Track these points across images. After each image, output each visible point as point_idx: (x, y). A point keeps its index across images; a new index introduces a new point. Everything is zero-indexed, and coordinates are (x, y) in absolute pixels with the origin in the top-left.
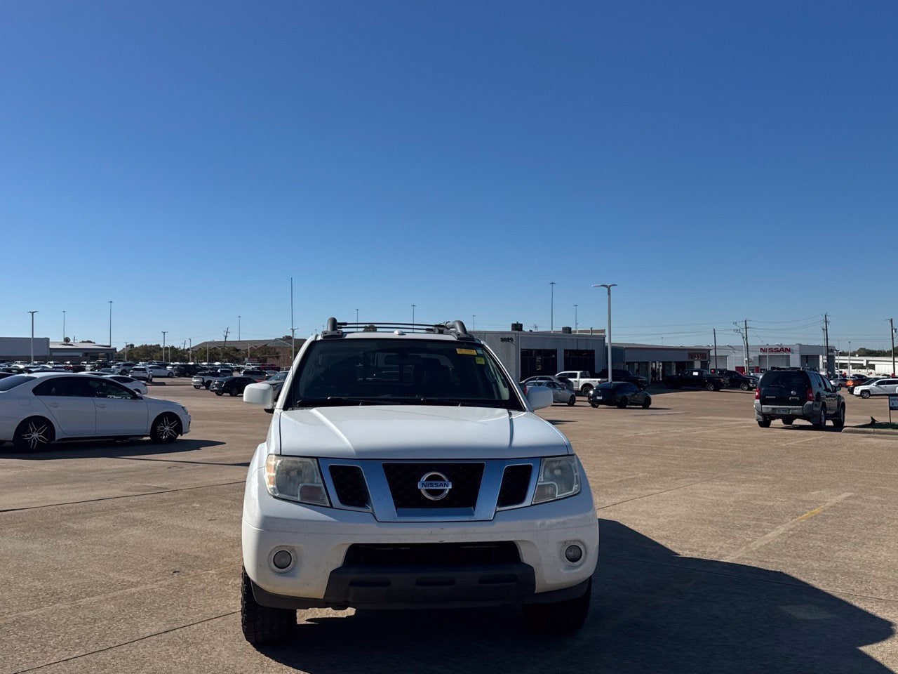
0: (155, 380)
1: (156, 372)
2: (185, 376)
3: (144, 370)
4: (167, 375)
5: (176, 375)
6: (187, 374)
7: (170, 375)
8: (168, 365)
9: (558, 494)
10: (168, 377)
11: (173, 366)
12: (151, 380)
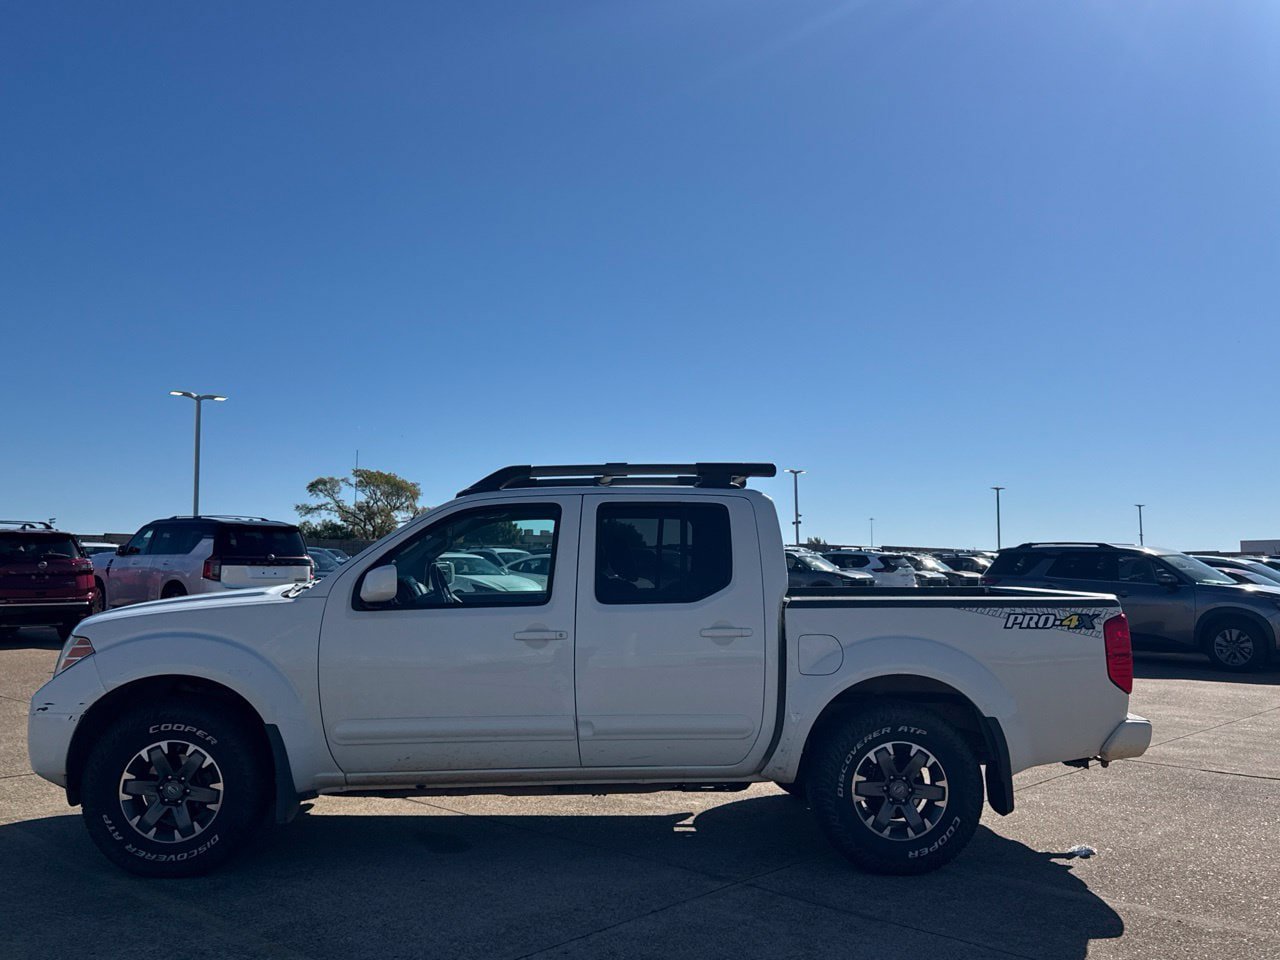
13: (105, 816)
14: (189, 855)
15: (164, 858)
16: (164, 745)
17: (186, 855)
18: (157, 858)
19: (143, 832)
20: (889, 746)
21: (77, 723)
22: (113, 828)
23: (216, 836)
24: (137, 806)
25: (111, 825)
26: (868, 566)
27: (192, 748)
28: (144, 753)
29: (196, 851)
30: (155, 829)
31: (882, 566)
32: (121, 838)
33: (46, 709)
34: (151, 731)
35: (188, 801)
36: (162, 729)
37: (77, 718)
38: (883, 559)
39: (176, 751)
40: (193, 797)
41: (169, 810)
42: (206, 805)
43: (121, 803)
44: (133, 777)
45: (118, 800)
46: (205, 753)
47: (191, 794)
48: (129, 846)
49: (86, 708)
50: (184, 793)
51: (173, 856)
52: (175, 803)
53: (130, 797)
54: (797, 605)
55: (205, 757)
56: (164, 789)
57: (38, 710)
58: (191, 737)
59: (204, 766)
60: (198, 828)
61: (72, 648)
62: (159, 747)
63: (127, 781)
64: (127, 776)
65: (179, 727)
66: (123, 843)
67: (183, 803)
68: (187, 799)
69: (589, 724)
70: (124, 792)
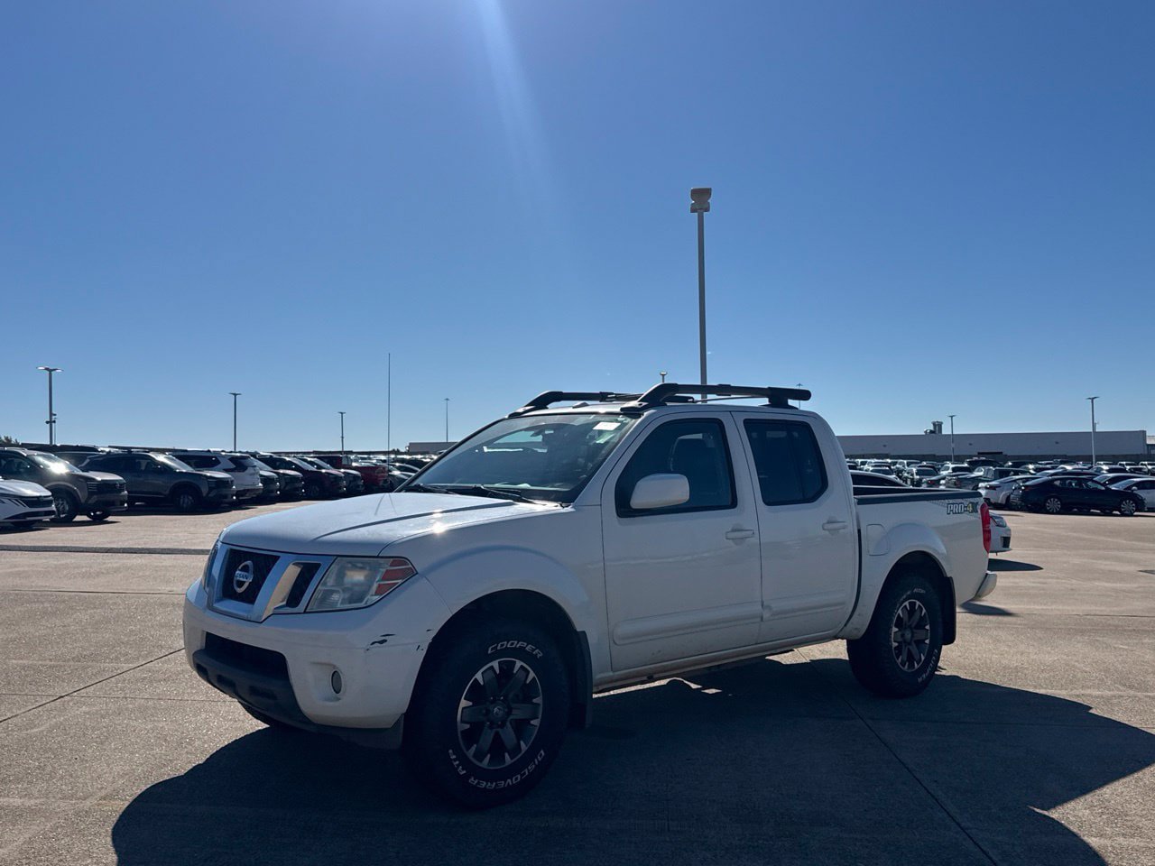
9: (342, 603)
13: (451, 751)
14: (522, 776)
15: (502, 784)
16: (495, 664)
17: (519, 776)
18: (496, 785)
19: (478, 760)
20: (907, 603)
21: (425, 652)
22: (457, 762)
23: (542, 752)
24: (472, 736)
25: (455, 760)
26: (219, 466)
27: (519, 664)
28: (479, 676)
29: (526, 770)
30: (489, 756)
31: (233, 466)
32: (464, 772)
33: (385, 641)
34: (489, 652)
35: (513, 720)
36: (499, 648)
37: (425, 647)
38: (233, 459)
39: (507, 669)
40: (518, 714)
41: (497, 734)
42: (527, 722)
43: (459, 735)
44: (471, 704)
45: (457, 732)
46: (529, 669)
47: (514, 712)
48: (472, 779)
49: (433, 634)
50: (509, 713)
51: (509, 780)
52: (503, 726)
53: (468, 726)
54: (861, 502)
55: (528, 672)
56: (488, 712)
57: (373, 643)
58: (520, 653)
59: (528, 682)
60: (524, 747)
61: (384, 570)
62: (492, 667)
63: (463, 708)
64: (464, 703)
65: (512, 644)
66: (467, 777)
67: (508, 724)
68: (511, 717)
69: (769, 607)
70: (462, 721)
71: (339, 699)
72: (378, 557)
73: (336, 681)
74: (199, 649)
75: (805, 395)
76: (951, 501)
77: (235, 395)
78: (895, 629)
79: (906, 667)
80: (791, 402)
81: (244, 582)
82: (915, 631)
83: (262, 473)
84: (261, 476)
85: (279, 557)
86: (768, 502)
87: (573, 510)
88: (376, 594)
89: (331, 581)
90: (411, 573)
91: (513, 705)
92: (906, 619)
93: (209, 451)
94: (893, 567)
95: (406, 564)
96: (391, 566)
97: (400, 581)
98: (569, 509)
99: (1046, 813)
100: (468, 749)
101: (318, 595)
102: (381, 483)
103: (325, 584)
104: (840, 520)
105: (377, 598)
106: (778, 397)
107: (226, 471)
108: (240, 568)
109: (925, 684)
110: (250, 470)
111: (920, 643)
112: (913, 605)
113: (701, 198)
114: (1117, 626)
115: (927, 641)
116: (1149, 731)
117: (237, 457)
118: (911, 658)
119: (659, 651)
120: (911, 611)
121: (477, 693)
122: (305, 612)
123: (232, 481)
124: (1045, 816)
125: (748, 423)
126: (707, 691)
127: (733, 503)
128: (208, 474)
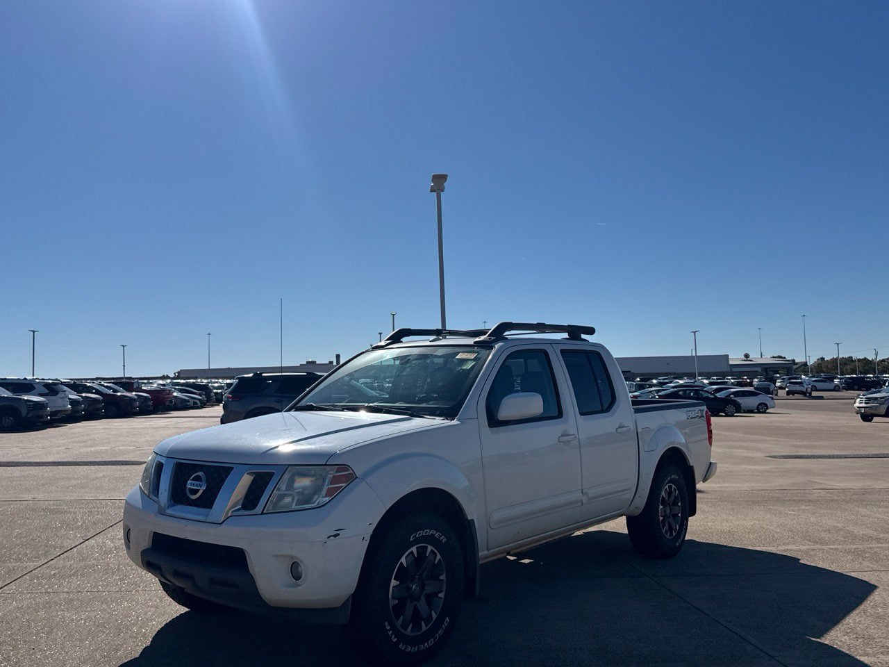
0: (814, 394)
1: (819, 385)
2: (854, 390)
3: (800, 383)
4: (833, 388)
5: (843, 388)
6: (856, 387)
7: (836, 389)
8: (836, 378)
9: (296, 505)
10: (834, 390)
11: (841, 379)
12: (810, 394)
13: (386, 623)
14: (435, 639)
15: (422, 647)
16: (414, 549)
17: (433, 640)
18: (418, 649)
19: (404, 629)
20: (667, 487)
21: (368, 541)
22: (391, 632)
23: (447, 619)
24: (399, 610)
25: (390, 630)
27: (430, 548)
28: (403, 560)
29: (437, 635)
30: (411, 625)
32: (396, 639)
33: (338, 535)
34: (411, 540)
35: (426, 594)
36: (417, 536)
37: (368, 538)
39: (422, 551)
40: (428, 590)
41: (415, 606)
42: (436, 595)
43: (391, 608)
44: (398, 583)
45: (389, 607)
46: (436, 552)
47: (426, 588)
48: (401, 645)
49: (373, 527)
50: (422, 589)
51: (426, 644)
52: (418, 599)
53: (396, 602)
54: (637, 411)
55: (435, 554)
56: (409, 589)
57: (329, 537)
58: (430, 540)
59: (436, 562)
60: (434, 616)
61: (331, 476)
62: (412, 552)
63: (393, 587)
64: (394, 583)
65: (426, 533)
66: (397, 643)
67: (422, 598)
68: (425, 592)
69: (587, 494)
70: (393, 598)
71: (299, 585)
72: (325, 465)
73: (295, 572)
74: (147, 547)
75: (591, 331)
76: (689, 409)
77: (34, 332)
78: (661, 507)
79: (668, 534)
80: (583, 336)
81: (199, 490)
82: (672, 507)
83: (71, 396)
84: (70, 399)
85: (232, 468)
86: (582, 414)
87: (459, 423)
88: (326, 496)
89: (283, 487)
90: (351, 478)
91: (426, 582)
92: (667, 498)
93: (25, 379)
94: (659, 461)
95: (348, 470)
96: (337, 472)
97: (344, 485)
98: (455, 422)
99: (819, 640)
100: (397, 620)
101: (273, 498)
102: (167, 403)
103: (279, 489)
104: (626, 425)
105: (327, 499)
106: (575, 332)
107: (41, 395)
108: (191, 478)
109: (680, 546)
110: (61, 395)
111: (675, 516)
112: (670, 487)
113: (439, 181)
114: (778, 498)
115: (680, 515)
116: (848, 574)
117: (50, 384)
118: (671, 528)
119: (518, 533)
120: (670, 493)
121: (403, 574)
122: (262, 513)
123: (47, 404)
124: (819, 642)
125: (562, 351)
126: (523, 561)
127: (560, 415)
128: (26, 398)
